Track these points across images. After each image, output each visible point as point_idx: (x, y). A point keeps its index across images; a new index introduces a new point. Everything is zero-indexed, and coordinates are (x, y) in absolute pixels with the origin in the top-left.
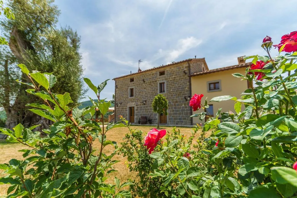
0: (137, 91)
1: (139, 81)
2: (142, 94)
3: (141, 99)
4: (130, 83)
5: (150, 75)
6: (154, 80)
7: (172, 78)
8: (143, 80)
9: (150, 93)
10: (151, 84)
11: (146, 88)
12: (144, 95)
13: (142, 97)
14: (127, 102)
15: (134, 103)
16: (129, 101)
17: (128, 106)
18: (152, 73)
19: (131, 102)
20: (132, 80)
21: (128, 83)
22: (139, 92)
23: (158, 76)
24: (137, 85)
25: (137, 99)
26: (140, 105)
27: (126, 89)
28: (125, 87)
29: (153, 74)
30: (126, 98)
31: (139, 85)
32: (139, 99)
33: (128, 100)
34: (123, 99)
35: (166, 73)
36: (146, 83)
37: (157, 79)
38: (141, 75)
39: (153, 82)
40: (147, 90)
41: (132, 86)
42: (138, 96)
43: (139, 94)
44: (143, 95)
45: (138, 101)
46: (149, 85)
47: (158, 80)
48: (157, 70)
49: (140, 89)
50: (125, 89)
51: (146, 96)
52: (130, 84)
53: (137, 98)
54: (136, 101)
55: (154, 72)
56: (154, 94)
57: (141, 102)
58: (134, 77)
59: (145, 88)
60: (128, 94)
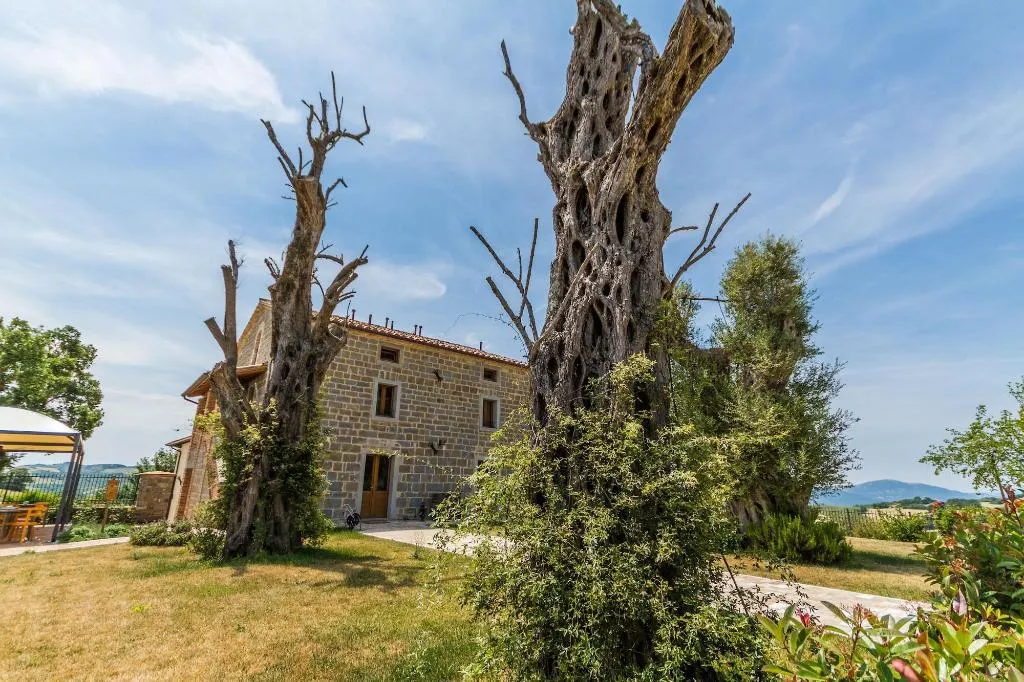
0: (409, 402)
1: (422, 369)
2: (428, 416)
3: (422, 432)
4: (379, 362)
5: (459, 366)
6: (469, 384)
7: (512, 396)
8: (436, 373)
9: (454, 419)
10: (460, 394)
11: (443, 401)
12: (435, 422)
13: (428, 427)
14: (362, 433)
15: (394, 442)
16: (371, 430)
17: (364, 452)
18: (464, 361)
19: (381, 436)
20: (390, 355)
21: (373, 360)
22: (418, 409)
23: (481, 378)
24: (411, 379)
25: (406, 431)
26: (419, 452)
27: (358, 378)
28: (354, 369)
29: (466, 367)
30: (359, 414)
31: (420, 381)
32: (415, 431)
33: (366, 427)
34: (340, 418)
35: (499, 377)
36: (445, 386)
37: (479, 385)
38: (428, 353)
39: (466, 389)
40: (446, 407)
41: (388, 373)
42: (410, 420)
43: (417, 415)
44: (430, 422)
45: (409, 438)
46: (454, 393)
47: (481, 388)
48: (479, 360)
49: (421, 399)
50: (354, 377)
51: (444, 429)
52: (379, 367)
53: (409, 425)
54: (401, 437)
55: (471, 362)
56: (466, 426)
57: (422, 445)
58: (402, 347)
59: (439, 401)
60: (369, 402)
